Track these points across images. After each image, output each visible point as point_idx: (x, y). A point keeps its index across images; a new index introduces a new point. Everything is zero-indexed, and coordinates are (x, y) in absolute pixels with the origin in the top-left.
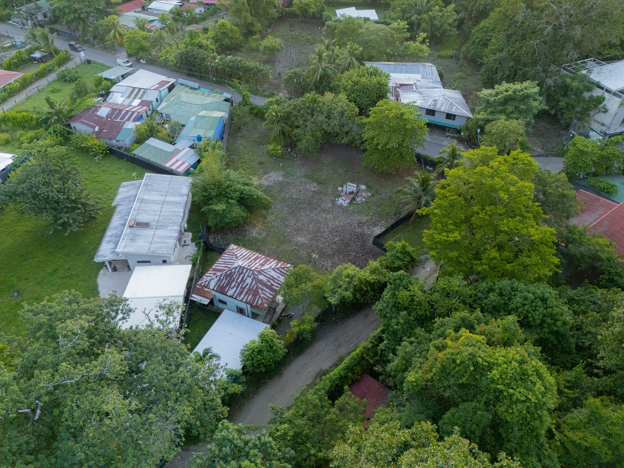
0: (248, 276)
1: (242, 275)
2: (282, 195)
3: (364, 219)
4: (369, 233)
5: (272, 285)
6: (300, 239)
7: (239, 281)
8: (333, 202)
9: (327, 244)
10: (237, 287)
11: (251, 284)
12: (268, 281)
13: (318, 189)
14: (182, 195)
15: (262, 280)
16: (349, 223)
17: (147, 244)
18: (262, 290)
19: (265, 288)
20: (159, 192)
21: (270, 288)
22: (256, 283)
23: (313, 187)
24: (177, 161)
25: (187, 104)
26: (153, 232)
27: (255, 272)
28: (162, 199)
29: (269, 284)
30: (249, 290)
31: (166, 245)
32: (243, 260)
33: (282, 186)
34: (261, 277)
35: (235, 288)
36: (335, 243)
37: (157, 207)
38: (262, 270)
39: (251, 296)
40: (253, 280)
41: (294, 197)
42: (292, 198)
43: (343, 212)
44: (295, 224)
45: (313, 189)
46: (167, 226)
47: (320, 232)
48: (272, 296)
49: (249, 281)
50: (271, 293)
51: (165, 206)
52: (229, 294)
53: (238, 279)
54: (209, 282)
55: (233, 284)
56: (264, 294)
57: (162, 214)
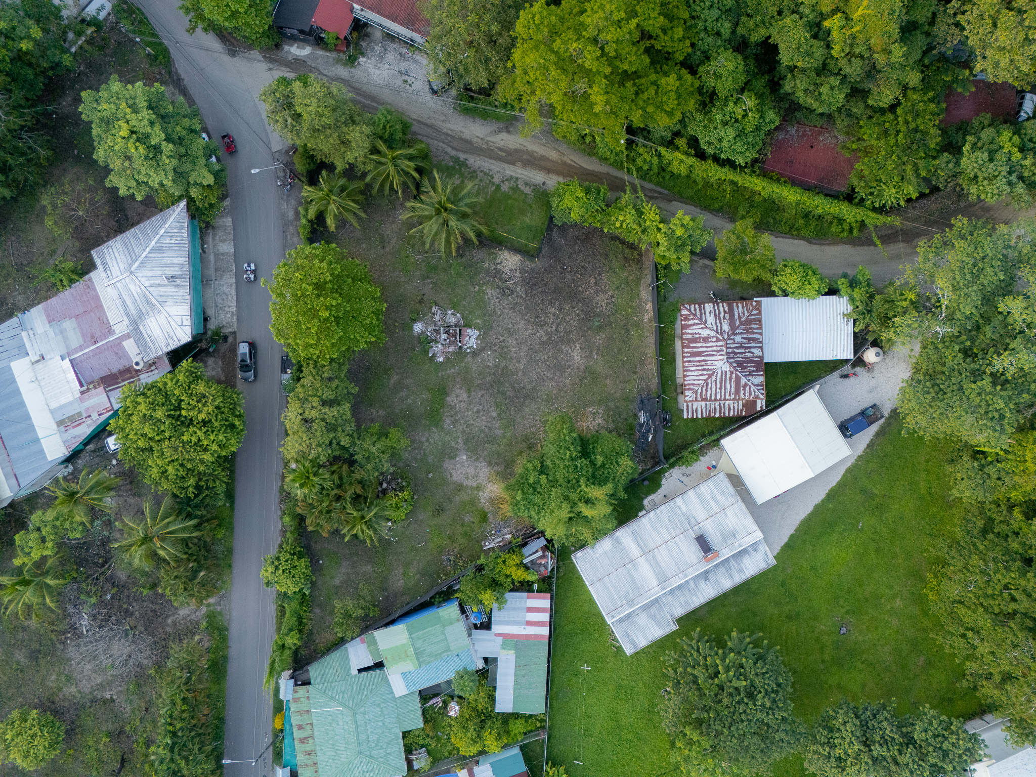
0: (733, 343)
1: (736, 350)
2: (499, 432)
3: (491, 292)
4: (518, 274)
5: (725, 312)
7: (743, 351)
8: (475, 354)
9: (568, 319)
10: (750, 348)
11: (742, 333)
12: (724, 318)
13: (461, 388)
14: (618, 542)
15: (730, 325)
16: (513, 308)
17: (729, 513)
18: (740, 317)
19: (736, 316)
21: (731, 312)
22: (737, 328)
23: (458, 398)
24: (529, 623)
26: (706, 522)
27: (726, 337)
28: (642, 561)
29: (727, 316)
30: (748, 332)
31: (715, 491)
32: (711, 365)
33: (474, 446)
34: (726, 327)
35: (752, 350)
36: (560, 310)
38: (717, 332)
39: (754, 326)
40: (736, 334)
41: (494, 414)
42: (499, 415)
43: (492, 327)
44: (552, 379)
45: (465, 396)
46: (683, 514)
48: (740, 305)
49: (738, 338)
50: (735, 308)
51: (652, 545)
52: (760, 354)
53: (741, 353)
54: (757, 385)
55: (749, 355)
56: (743, 313)
57: (667, 537)
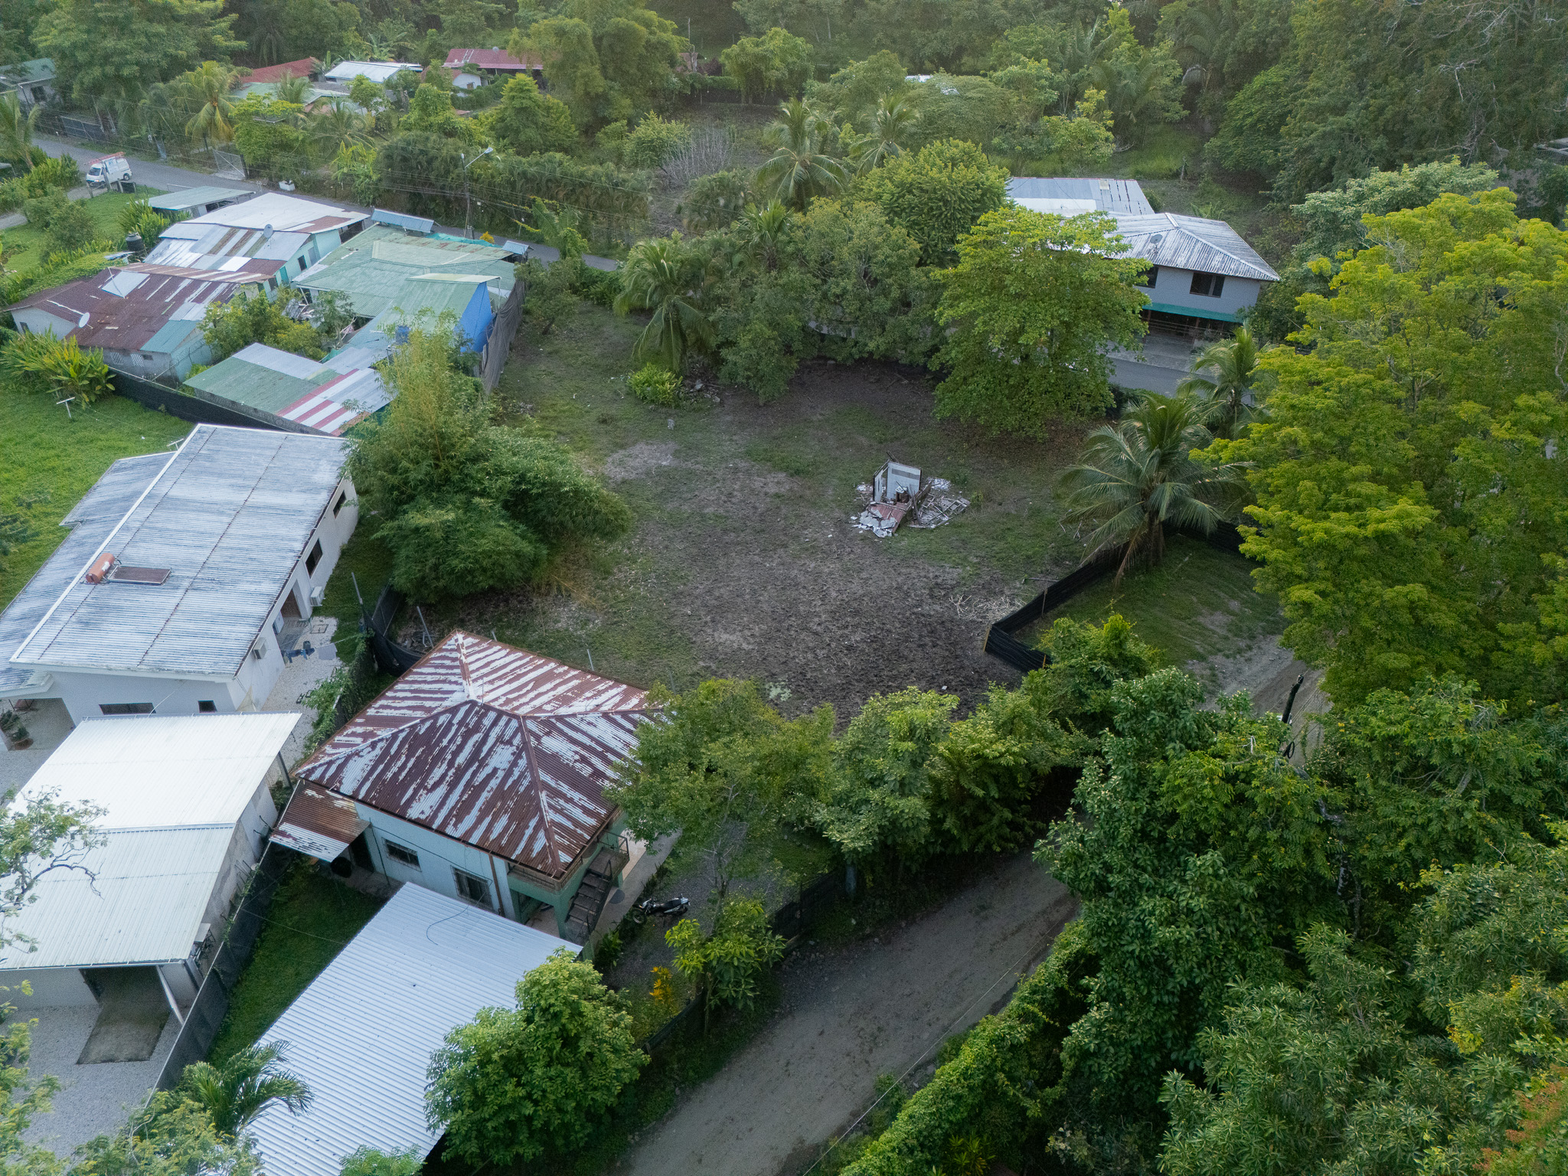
0: (500, 740)
1: (477, 737)
2: (670, 506)
3: (951, 574)
4: (971, 616)
5: (598, 774)
6: (725, 637)
7: (461, 759)
8: (843, 526)
9: (821, 653)
10: (452, 786)
11: (509, 773)
12: (584, 760)
13: (791, 490)
14: (313, 489)
15: (556, 756)
16: (899, 588)
17: (140, 638)
18: (555, 793)
19: (564, 788)
20: (233, 476)
21: (589, 787)
22: (530, 766)
23: (776, 483)
24: (327, 403)
25: (389, 266)
26: (176, 601)
27: (531, 725)
28: (239, 497)
29: (586, 771)
30: (500, 794)
31: (217, 643)
32: (491, 682)
33: (669, 483)
34: (553, 744)
35: (442, 790)
36: (850, 648)
37: (213, 524)
38: (560, 718)
39: (504, 820)
40: (517, 756)
41: (709, 510)
42: (703, 516)
43: (877, 554)
44: (710, 592)
45: (772, 489)
46: (234, 582)
47: (797, 615)
48: (591, 822)
49: (502, 758)
50: (591, 806)
51: (242, 519)
52: (413, 813)
53: (455, 754)
54: (341, 768)
55: (437, 773)
56: (560, 811)
57: (226, 542)
